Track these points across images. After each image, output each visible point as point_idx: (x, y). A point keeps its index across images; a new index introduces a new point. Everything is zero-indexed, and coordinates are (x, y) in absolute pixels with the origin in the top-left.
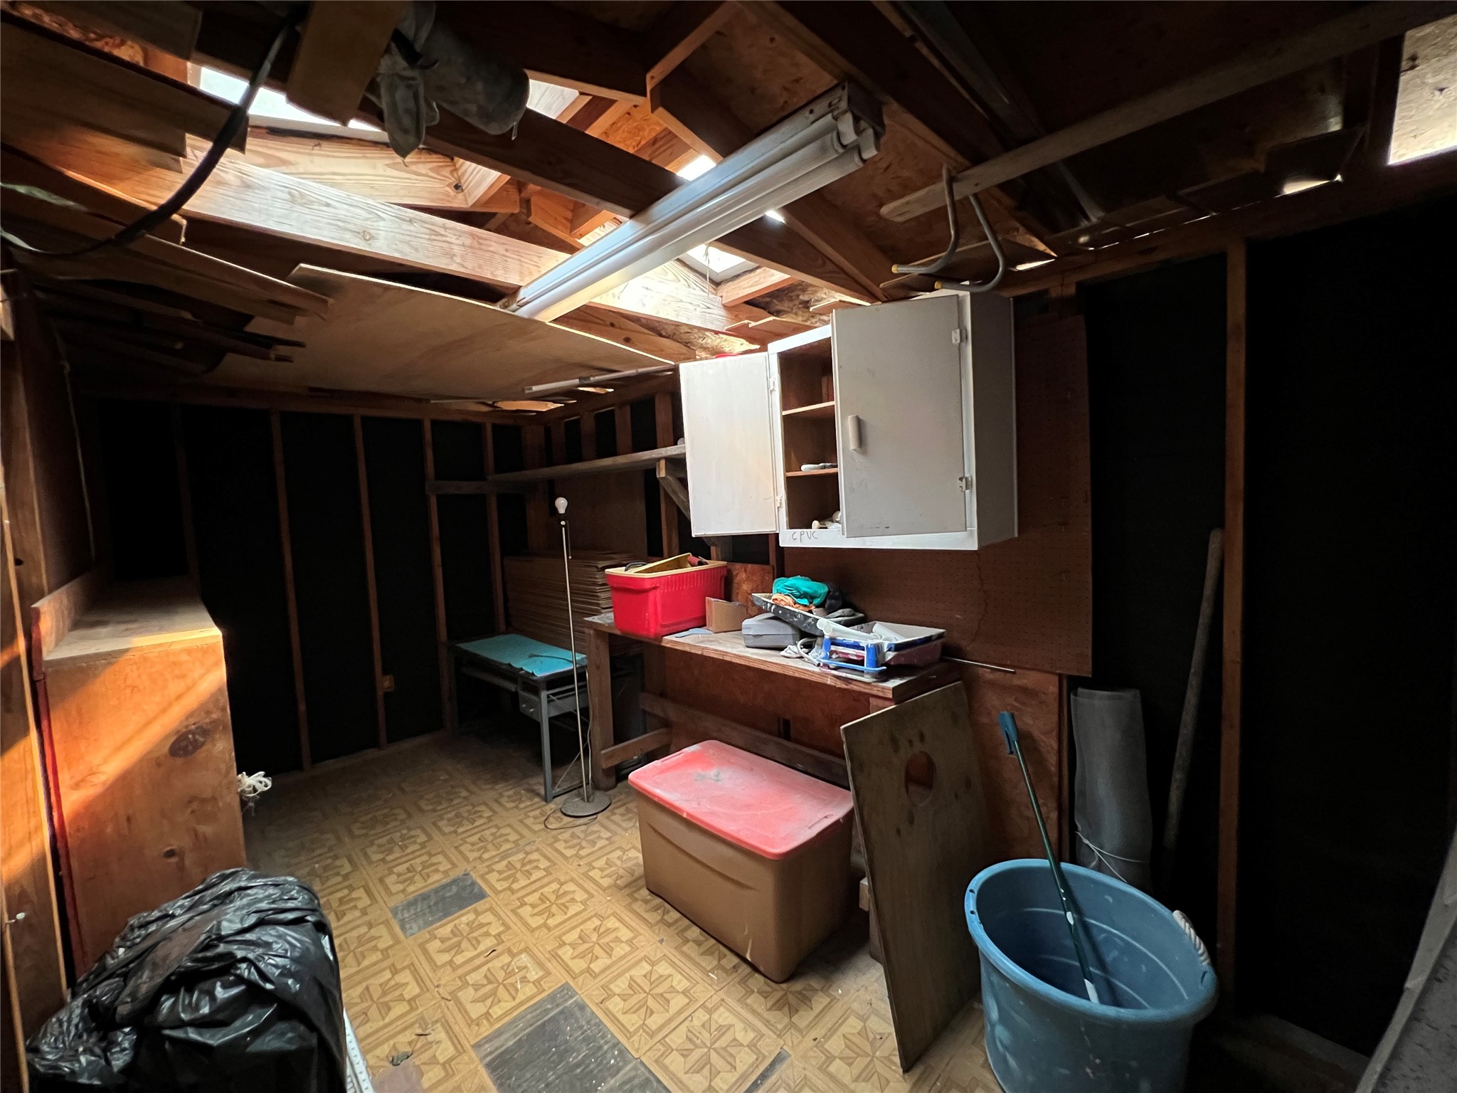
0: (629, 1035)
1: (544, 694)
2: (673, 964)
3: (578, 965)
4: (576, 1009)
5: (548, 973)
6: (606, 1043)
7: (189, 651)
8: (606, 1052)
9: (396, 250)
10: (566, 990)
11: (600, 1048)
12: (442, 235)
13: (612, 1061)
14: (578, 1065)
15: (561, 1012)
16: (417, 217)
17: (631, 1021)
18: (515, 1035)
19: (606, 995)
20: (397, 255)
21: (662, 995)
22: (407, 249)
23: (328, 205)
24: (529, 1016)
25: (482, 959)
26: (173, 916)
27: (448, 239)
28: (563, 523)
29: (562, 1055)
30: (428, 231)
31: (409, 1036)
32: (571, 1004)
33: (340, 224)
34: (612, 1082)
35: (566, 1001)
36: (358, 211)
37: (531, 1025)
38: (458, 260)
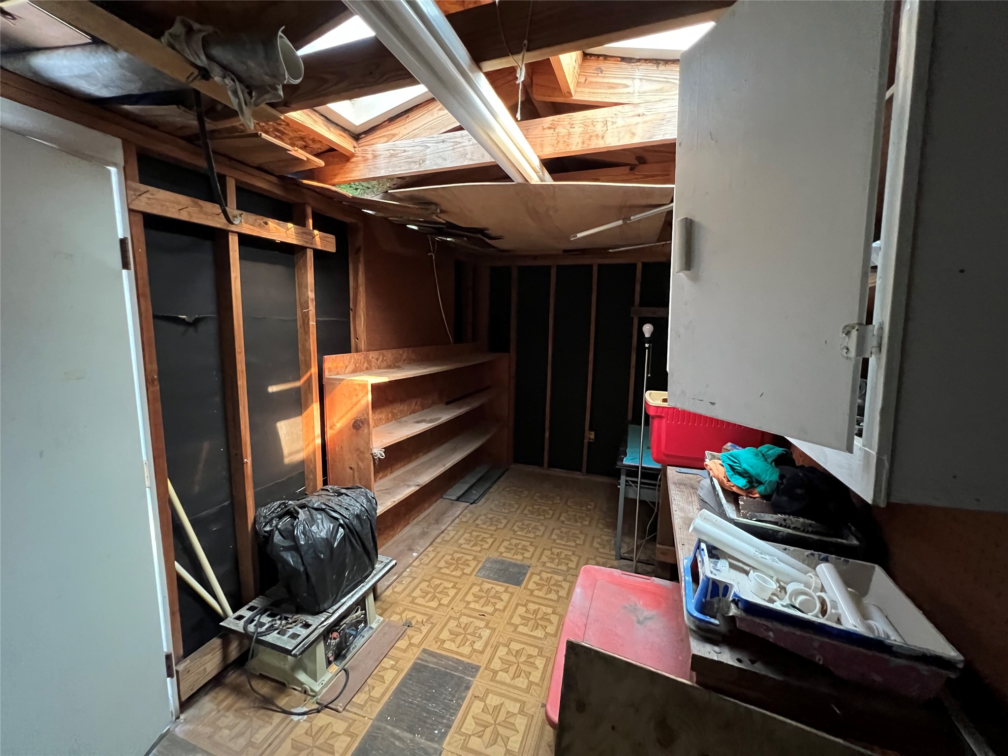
0: (459, 731)
1: (623, 478)
2: (528, 727)
3: (496, 664)
4: (465, 685)
5: (482, 652)
6: (448, 719)
7: (359, 385)
8: (442, 723)
9: (436, 164)
10: (474, 669)
11: (443, 717)
12: (460, 143)
13: (436, 732)
14: (428, 712)
15: (460, 678)
16: (446, 137)
17: (470, 726)
18: (436, 664)
19: (481, 696)
20: (435, 167)
21: (498, 734)
22: (440, 161)
23: (405, 151)
24: (450, 663)
25: (477, 614)
26: (329, 491)
27: (464, 144)
28: (647, 345)
29: (432, 698)
30: (452, 144)
31: (419, 618)
32: (467, 680)
33: (409, 160)
34: (423, 741)
35: (469, 675)
36: (417, 148)
37: (446, 668)
38: (469, 156)
